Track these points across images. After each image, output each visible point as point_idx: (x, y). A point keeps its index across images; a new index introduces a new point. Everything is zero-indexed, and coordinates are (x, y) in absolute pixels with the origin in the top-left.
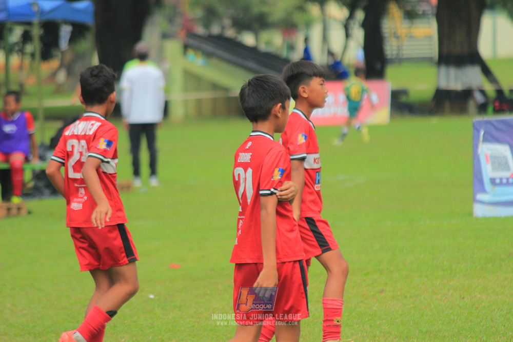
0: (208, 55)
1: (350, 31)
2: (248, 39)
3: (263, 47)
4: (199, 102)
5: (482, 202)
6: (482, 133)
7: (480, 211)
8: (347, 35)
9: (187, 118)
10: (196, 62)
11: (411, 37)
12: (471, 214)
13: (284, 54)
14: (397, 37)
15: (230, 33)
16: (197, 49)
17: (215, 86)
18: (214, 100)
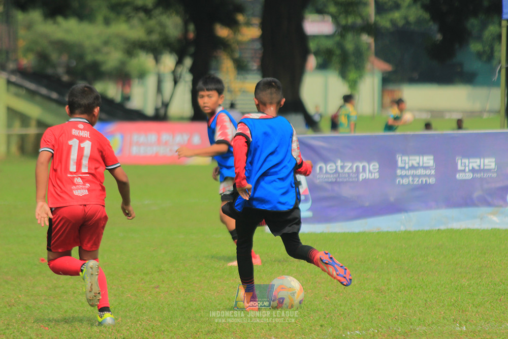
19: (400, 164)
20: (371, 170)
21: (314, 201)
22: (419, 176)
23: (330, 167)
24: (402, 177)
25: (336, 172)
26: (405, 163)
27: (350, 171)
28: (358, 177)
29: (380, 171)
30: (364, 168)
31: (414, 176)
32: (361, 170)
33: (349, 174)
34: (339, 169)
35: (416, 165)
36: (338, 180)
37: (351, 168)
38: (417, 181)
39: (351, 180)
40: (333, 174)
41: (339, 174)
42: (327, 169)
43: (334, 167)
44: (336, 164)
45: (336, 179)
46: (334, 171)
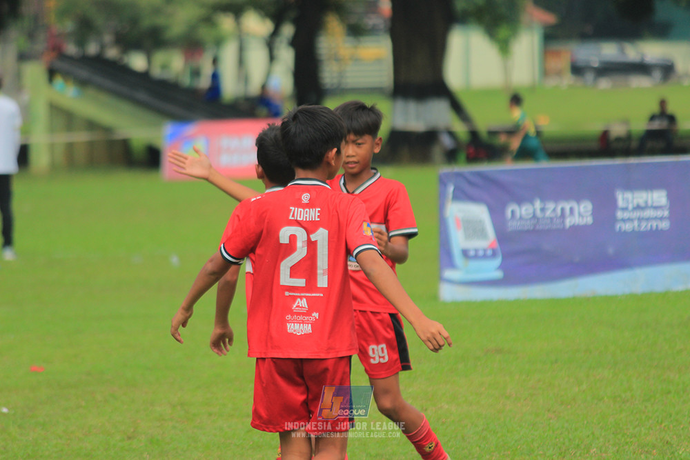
0: (83, 83)
1: (276, 52)
2: (138, 62)
3: (157, 72)
4: (70, 147)
5: (450, 282)
6: (451, 189)
7: (448, 293)
8: (272, 58)
9: (54, 168)
10: (66, 93)
11: (356, 60)
12: (435, 297)
13: (186, 81)
14: (338, 59)
15: (112, 53)
16: (67, 75)
17: (91, 125)
18: (91, 144)
19: (621, 203)
20: (580, 213)
21: (506, 257)
22: (648, 219)
23: (525, 211)
24: (624, 220)
25: (534, 216)
26: (628, 202)
27: (553, 215)
28: (563, 222)
29: (594, 213)
30: (572, 210)
31: (640, 219)
32: (567, 211)
33: (552, 219)
34: (539, 213)
35: (642, 204)
36: (538, 227)
37: (554, 210)
38: (644, 226)
39: (554, 227)
40: (531, 219)
41: (538, 219)
42: (522, 213)
43: (531, 211)
44: (533, 205)
45: (535, 226)
46: (531, 216)
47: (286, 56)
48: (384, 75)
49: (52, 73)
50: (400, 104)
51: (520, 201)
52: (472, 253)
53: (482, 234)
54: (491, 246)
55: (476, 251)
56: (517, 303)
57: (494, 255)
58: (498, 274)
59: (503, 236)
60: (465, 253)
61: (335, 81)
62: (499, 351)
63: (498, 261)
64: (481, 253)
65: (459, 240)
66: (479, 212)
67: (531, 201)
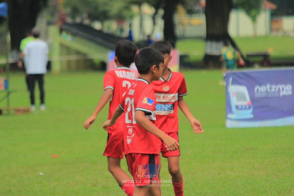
0: (74, 35)
1: (156, 21)
2: (97, 26)
3: (106, 30)
4: (69, 62)
5: (231, 119)
6: (231, 79)
7: (229, 124)
8: (154, 23)
9: (62, 71)
10: (67, 39)
11: (190, 25)
12: (224, 126)
13: (118, 34)
14: (182, 24)
15: (87, 22)
16: (68, 31)
17: (78, 53)
18: (78, 61)
20: (287, 90)
21: (254, 108)
23: (263, 89)
25: (267, 91)
27: (275, 91)
28: (279, 94)
29: (293, 90)
30: (283, 88)
32: (281, 89)
33: (274, 92)
34: (269, 90)
37: (275, 88)
39: (275, 96)
40: (265, 93)
41: (268, 93)
42: (261, 90)
43: (265, 89)
44: (266, 86)
45: (267, 95)
46: (265, 91)
47: (161, 23)
48: (202, 31)
49: (61, 30)
50: (209, 44)
51: (261, 85)
52: (240, 107)
53: (244, 99)
54: (248, 104)
55: (242, 106)
56: (260, 128)
57: (249, 108)
58: (251, 116)
59: (253, 100)
60: (237, 107)
61: (181, 34)
62: (251, 149)
63: (251, 111)
64: (244, 107)
65: (234, 101)
66: (243, 89)
67: (266, 85)
